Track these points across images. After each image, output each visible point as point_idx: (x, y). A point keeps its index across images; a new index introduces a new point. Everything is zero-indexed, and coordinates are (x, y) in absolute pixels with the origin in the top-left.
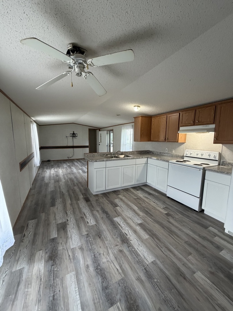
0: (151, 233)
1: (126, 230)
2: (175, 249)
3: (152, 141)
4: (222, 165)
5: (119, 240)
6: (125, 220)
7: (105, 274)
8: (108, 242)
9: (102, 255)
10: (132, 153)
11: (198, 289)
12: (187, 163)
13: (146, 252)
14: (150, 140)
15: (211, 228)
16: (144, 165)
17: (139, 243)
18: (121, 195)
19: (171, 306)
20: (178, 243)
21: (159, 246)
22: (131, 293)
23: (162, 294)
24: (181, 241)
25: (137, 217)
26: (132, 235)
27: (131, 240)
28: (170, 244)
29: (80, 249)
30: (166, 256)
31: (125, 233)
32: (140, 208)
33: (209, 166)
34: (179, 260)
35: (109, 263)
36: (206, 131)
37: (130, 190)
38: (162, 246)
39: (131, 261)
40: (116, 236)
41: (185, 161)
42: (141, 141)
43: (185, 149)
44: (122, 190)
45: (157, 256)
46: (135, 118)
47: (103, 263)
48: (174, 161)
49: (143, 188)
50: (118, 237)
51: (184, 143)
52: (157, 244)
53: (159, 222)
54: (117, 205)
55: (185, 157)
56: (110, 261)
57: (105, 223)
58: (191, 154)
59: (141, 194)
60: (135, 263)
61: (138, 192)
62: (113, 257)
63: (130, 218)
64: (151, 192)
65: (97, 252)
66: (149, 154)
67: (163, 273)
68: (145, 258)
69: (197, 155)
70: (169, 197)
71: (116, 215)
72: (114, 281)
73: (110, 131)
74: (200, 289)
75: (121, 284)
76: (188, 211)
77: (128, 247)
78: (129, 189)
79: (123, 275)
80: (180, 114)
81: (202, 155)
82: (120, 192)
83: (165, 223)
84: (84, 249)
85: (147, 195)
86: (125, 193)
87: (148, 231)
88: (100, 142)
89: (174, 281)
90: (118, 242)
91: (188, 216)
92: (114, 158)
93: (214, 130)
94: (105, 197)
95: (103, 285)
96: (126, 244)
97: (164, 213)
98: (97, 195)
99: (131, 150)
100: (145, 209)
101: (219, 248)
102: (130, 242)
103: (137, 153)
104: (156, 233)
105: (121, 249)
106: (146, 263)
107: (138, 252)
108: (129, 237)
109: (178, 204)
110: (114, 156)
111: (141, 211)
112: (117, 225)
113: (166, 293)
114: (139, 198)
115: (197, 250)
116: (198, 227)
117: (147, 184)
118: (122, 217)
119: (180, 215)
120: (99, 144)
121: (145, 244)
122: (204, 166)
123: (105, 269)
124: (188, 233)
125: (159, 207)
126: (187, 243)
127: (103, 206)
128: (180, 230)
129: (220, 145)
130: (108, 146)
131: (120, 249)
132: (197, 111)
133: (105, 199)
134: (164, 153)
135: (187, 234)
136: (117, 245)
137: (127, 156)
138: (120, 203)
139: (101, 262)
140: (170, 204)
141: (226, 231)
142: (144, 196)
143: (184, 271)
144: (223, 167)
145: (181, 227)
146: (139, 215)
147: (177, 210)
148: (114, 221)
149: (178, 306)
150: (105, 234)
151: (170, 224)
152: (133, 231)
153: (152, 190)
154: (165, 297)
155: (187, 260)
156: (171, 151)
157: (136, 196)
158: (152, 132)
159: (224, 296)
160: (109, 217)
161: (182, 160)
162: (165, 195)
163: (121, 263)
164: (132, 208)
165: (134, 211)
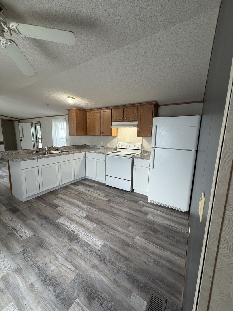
0: (98, 221)
1: (72, 227)
2: (118, 226)
3: (88, 135)
4: (143, 153)
5: (66, 240)
6: (69, 218)
7: (56, 281)
8: (54, 247)
9: (49, 264)
10: (68, 148)
11: (137, 249)
12: (120, 154)
13: (96, 239)
14: (86, 134)
15: (140, 202)
16: (82, 159)
17: (88, 234)
18: (60, 194)
19: (122, 272)
20: (120, 221)
21: (106, 230)
22: (88, 282)
23: (115, 267)
24: (122, 218)
25: (82, 211)
26: (79, 229)
27: (79, 235)
28: (115, 224)
29: (16, 272)
30: (113, 235)
31: (72, 231)
32: (83, 202)
33: (135, 154)
34: (123, 233)
35: (59, 268)
36: (132, 126)
37: (70, 187)
38: (108, 229)
39: (83, 254)
40: (62, 238)
41: (118, 152)
42: (77, 135)
43: (118, 142)
44: (61, 188)
45: (106, 239)
46: (68, 110)
47: (52, 271)
48: (110, 153)
49: (83, 182)
50: (64, 237)
51: (117, 136)
52: (104, 229)
53: (103, 209)
54: (58, 205)
55: (117, 149)
56: (60, 265)
57: (45, 229)
58: (122, 146)
59: (83, 188)
60: (87, 254)
61: (78, 187)
62: (63, 259)
63: (75, 215)
64: (92, 184)
65: (41, 264)
66: (86, 148)
67: (113, 250)
68: (96, 245)
69: (127, 146)
70: (107, 186)
71: (58, 216)
72: (68, 282)
73: (36, 123)
74: (139, 248)
75: (77, 280)
76: (124, 193)
77: (78, 242)
78: (68, 186)
79: (77, 271)
80: (112, 110)
81: (130, 146)
82: (59, 192)
83: (108, 208)
84: (22, 270)
85: (88, 188)
86: (65, 191)
87: (94, 221)
88: (21, 136)
89: (121, 252)
90: (66, 242)
91: (124, 197)
92: (48, 154)
93: (137, 125)
94: (40, 201)
95: (56, 293)
96: (75, 241)
97: (105, 201)
98: (28, 202)
99: (66, 145)
100: (88, 201)
101: (146, 214)
102: (79, 237)
103: (74, 148)
104: (102, 219)
105: (71, 248)
106: (97, 249)
107: (88, 242)
108: (76, 233)
109: (116, 189)
110: (47, 153)
111: (84, 205)
112: (61, 226)
113: (117, 264)
114: (81, 193)
115: (133, 221)
116: (132, 203)
117: (87, 177)
118: (65, 216)
119: (118, 198)
120: (21, 139)
121: (94, 233)
122: (133, 155)
123: (56, 276)
124: (126, 210)
125: (100, 196)
126: (126, 218)
127: (39, 211)
128: (120, 210)
129: (141, 138)
130: (35, 141)
131: (69, 248)
132: (125, 109)
133: (40, 203)
134: (100, 146)
135: (126, 212)
136: (65, 246)
137: (63, 152)
138: (60, 202)
139: (50, 272)
140: (109, 191)
141: (149, 201)
142: (85, 190)
143: (127, 240)
144: (144, 154)
145: (120, 208)
146: (83, 209)
147: (115, 194)
148: (57, 223)
149: (127, 269)
150: (48, 241)
151: (112, 208)
152: (80, 226)
153: (92, 182)
154: (117, 267)
155: (128, 231)
156: (106, 144)
157: (77, 192)
158: (88, 126)
159: (152, 244)
160: (49, 221)
161: (116, 152)
162: (104, 185)
163: (73, 260)
164: (75, 204)
165: (78, 206)
